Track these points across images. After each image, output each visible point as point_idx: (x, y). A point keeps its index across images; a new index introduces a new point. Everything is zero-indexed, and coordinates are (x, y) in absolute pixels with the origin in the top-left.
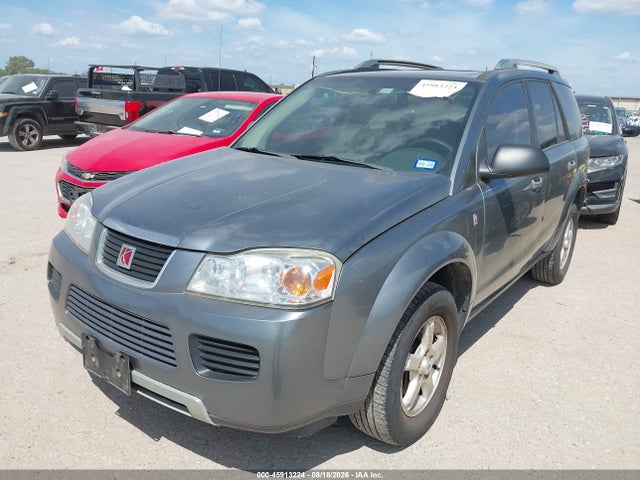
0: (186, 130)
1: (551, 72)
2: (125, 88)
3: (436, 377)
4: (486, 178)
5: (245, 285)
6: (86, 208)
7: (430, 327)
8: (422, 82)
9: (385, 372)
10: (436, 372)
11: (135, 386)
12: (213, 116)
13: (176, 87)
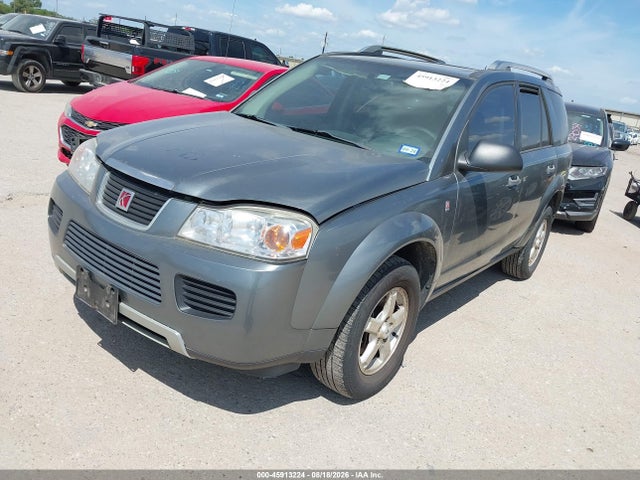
0: (190, 91)
1: (544, 78)
2: (133, 42)
3: (394, 343)
4: (463, 170)
5: (230, 237)
6: (90, 151)
7: (393, 297)
8: (418, 73)
9: (346, 329)
10: (395, 338)
11: (121, 317)
12: (218, 81)
13: (185, 47)
